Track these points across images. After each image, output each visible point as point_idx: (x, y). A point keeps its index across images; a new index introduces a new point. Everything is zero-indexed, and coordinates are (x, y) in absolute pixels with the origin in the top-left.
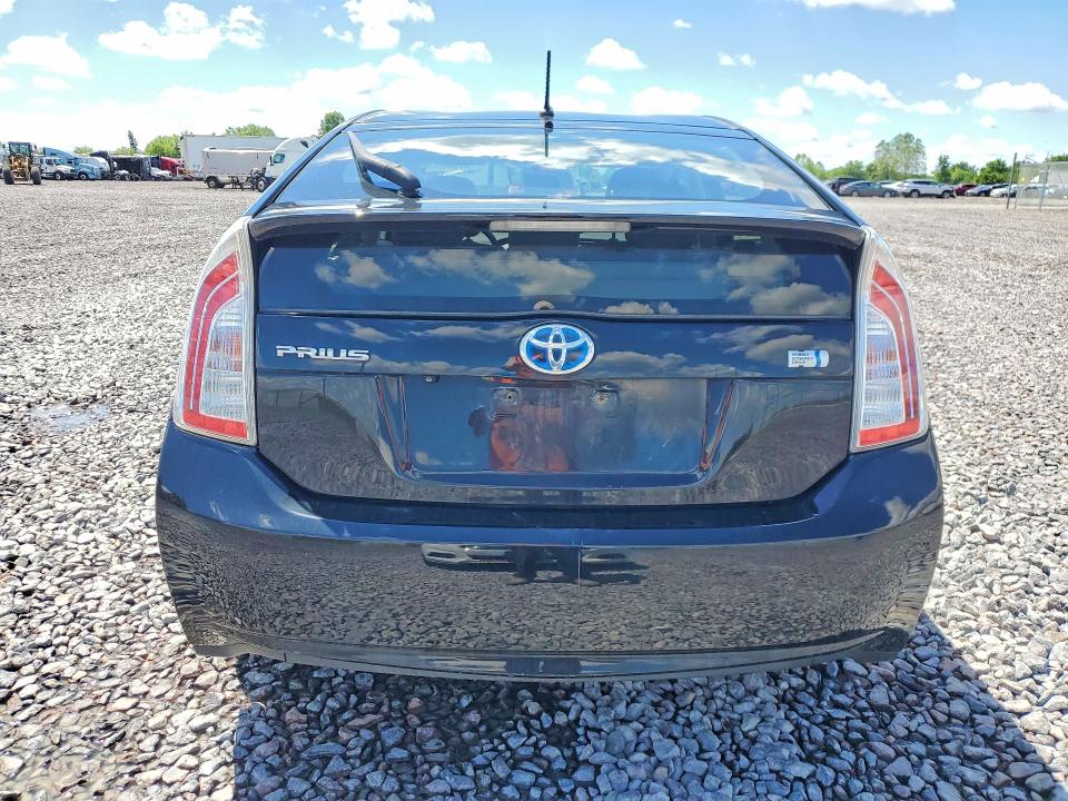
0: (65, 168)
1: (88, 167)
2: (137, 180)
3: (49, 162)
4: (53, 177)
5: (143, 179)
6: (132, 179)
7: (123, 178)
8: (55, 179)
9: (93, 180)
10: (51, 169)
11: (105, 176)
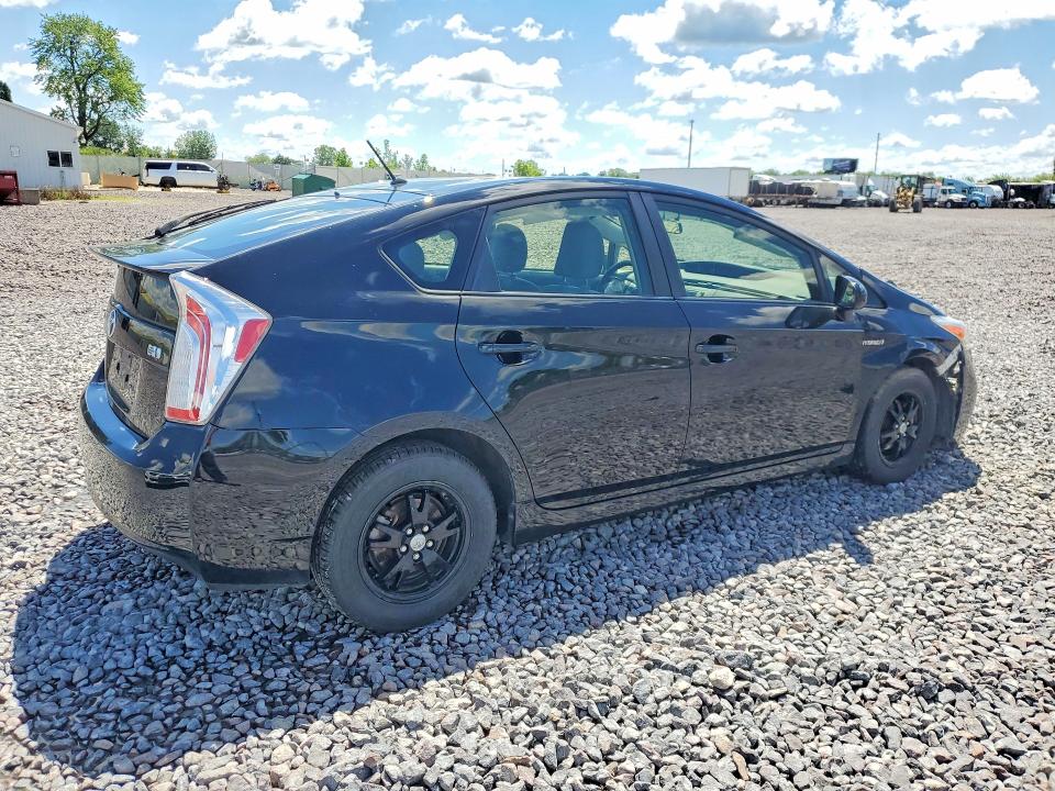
0: (957, 197)
1: (980, 196)
2: (1031, 207)
3: (944, 192)
4: (944, 205)
5: (1039, 207)
6: (1025, 207)
7: (1016, 206)
8: (945, 207)
9: (982, 208)
10: (943, 198)
11: (995, 204)
